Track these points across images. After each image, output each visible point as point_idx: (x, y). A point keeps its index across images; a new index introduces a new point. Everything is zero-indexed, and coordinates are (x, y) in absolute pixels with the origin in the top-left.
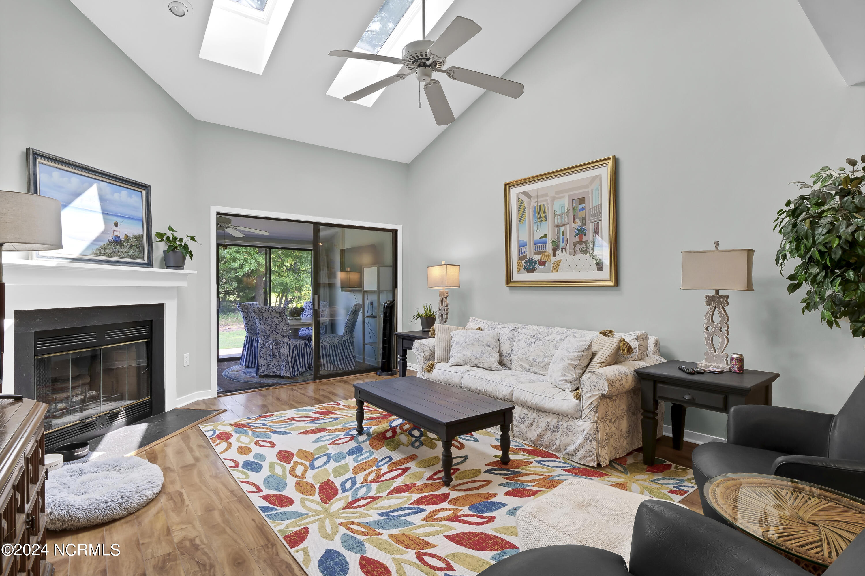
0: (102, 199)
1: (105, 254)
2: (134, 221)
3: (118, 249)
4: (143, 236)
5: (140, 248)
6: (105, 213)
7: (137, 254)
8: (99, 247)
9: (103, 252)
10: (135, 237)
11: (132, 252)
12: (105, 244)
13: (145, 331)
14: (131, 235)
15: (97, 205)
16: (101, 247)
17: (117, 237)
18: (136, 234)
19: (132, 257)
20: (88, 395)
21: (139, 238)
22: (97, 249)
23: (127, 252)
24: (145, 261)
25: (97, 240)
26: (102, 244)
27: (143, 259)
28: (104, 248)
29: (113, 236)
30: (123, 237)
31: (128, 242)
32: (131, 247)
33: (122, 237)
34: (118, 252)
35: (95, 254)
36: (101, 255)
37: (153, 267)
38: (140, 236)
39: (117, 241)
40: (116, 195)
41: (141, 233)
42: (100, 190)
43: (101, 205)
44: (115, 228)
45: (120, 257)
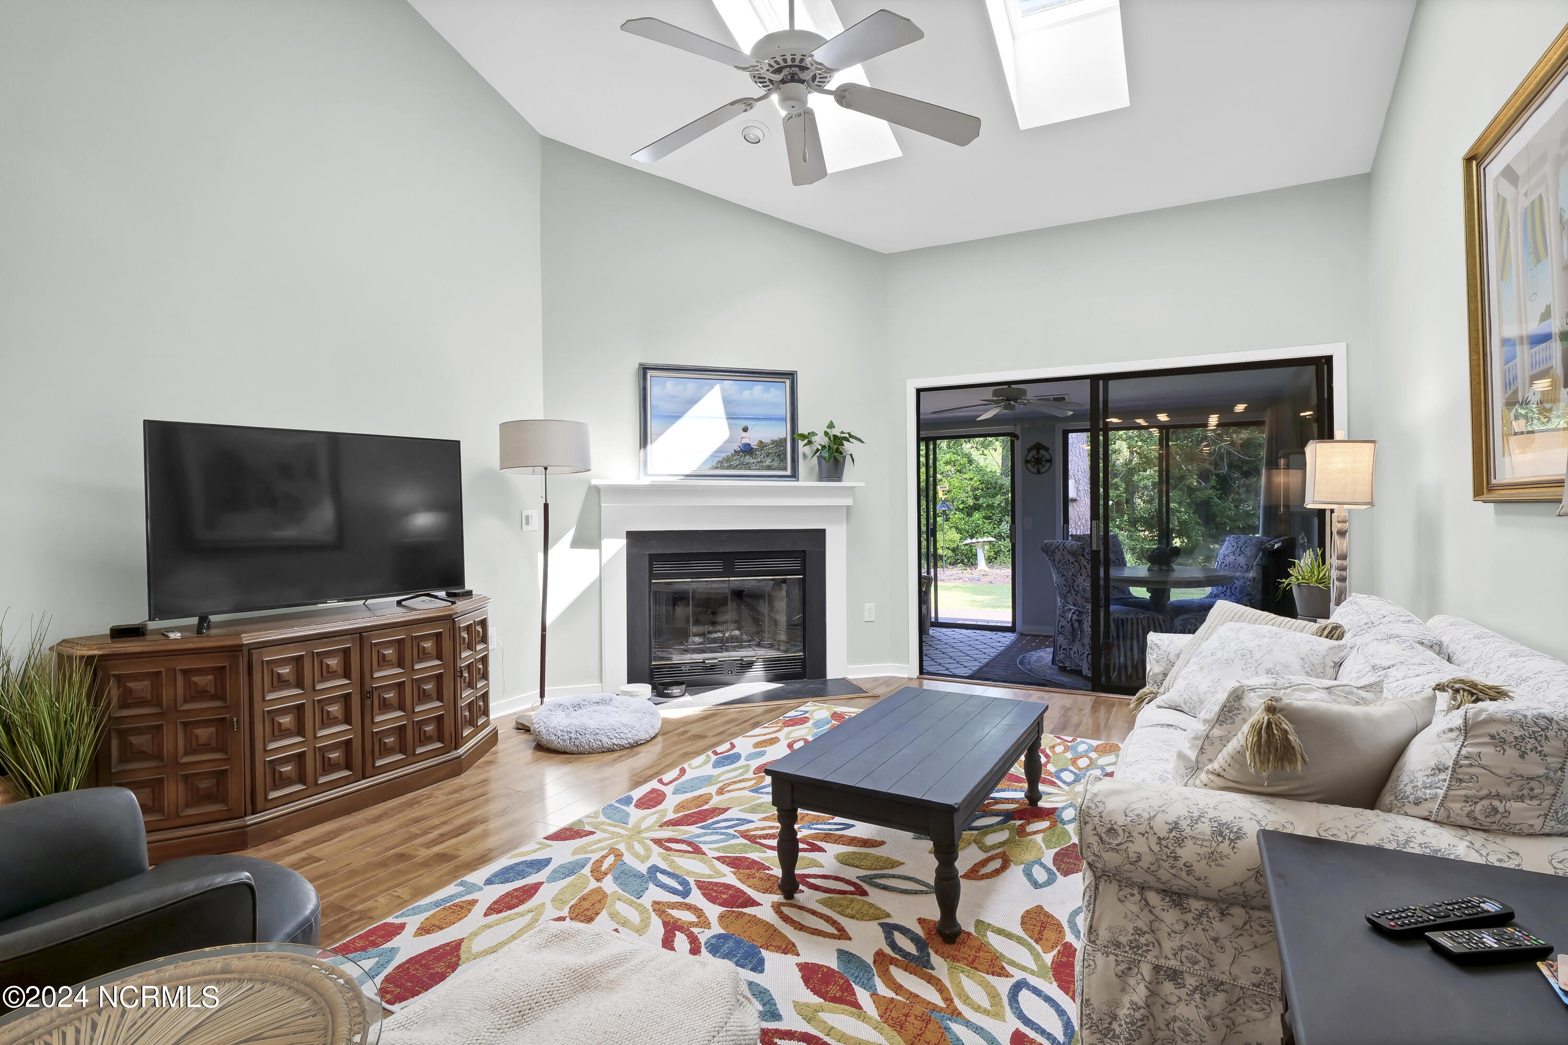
0: (727, 402)
1: (729, 467)
2: (773, 422)
3: (748, 459)
4: (785, 439)
5: (781, 456)
6: (731, 417)
7: (775, 464)
8: (720, 459)
9: (726, 465)
10: (773, 442)
11: (768, 462)
12: (730, 454)
13: (795, 565)
14: (767, 440)
15: (720, 410)
16: (723, 459)
17: (747, 445)
18: (776, 438)
19: (769, 468)
20: (727, 635)
21: (781, 443)
22: (719, 462)
23: (761, 462)
24: (789, 472)
25: (719, 451)
26: (724, 455)
27: (785, 469)
28: (728, 459)
29: (740, 445)
30: (756, 443)
31: (762, 450)
32: (767, 456)
33: (754, 444)
34: (748, 463)
35: (716, 468)
36: (723, 468)
37: (798, 480)
38: (781, 440)
39: (747, 450)
40: (746, 394)
41: (783, 436)
42: (723, 390)
43: (725, 408)
44: (744, 434)
45: (749, 469)
